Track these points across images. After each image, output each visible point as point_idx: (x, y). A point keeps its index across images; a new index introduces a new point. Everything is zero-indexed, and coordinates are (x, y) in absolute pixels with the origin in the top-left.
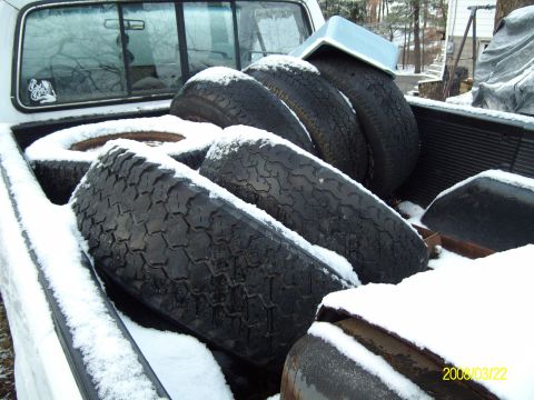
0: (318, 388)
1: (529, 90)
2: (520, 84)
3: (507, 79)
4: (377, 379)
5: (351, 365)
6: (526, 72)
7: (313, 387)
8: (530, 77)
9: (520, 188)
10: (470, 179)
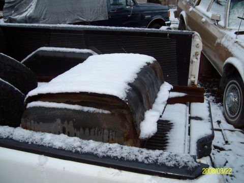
0: (44, 122)
1: (33, 17)
2: (28, 15)
3: (22, 13)
4: (66, 109)
5: (54, 109)
6: (29, 10)
7: (41, 123)
8: (31, 11)
9: (55, 52)
10: (33, 53)
